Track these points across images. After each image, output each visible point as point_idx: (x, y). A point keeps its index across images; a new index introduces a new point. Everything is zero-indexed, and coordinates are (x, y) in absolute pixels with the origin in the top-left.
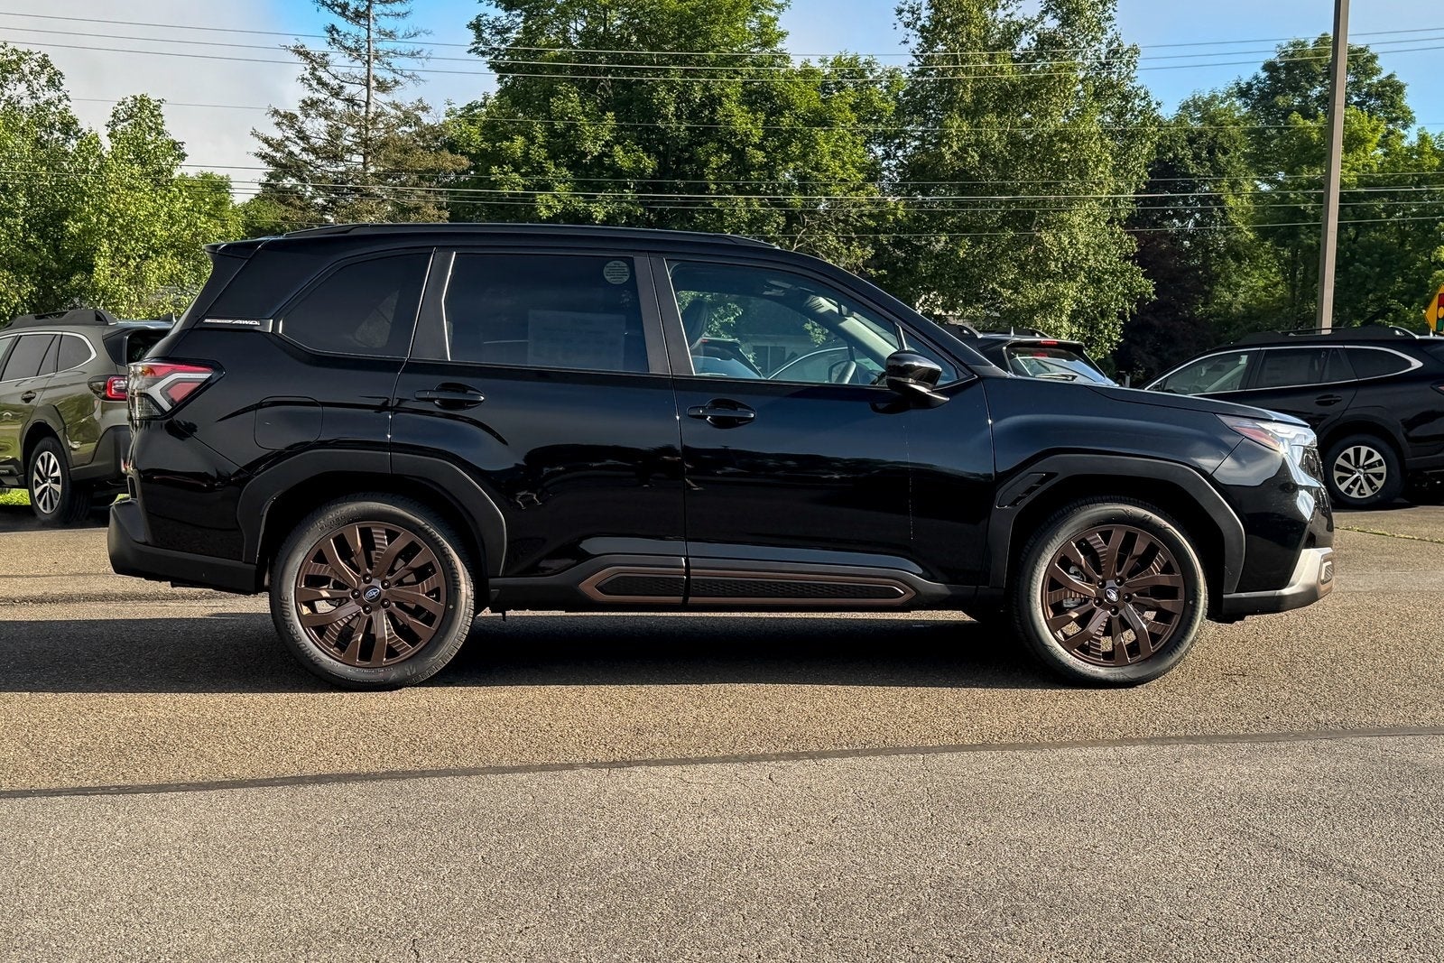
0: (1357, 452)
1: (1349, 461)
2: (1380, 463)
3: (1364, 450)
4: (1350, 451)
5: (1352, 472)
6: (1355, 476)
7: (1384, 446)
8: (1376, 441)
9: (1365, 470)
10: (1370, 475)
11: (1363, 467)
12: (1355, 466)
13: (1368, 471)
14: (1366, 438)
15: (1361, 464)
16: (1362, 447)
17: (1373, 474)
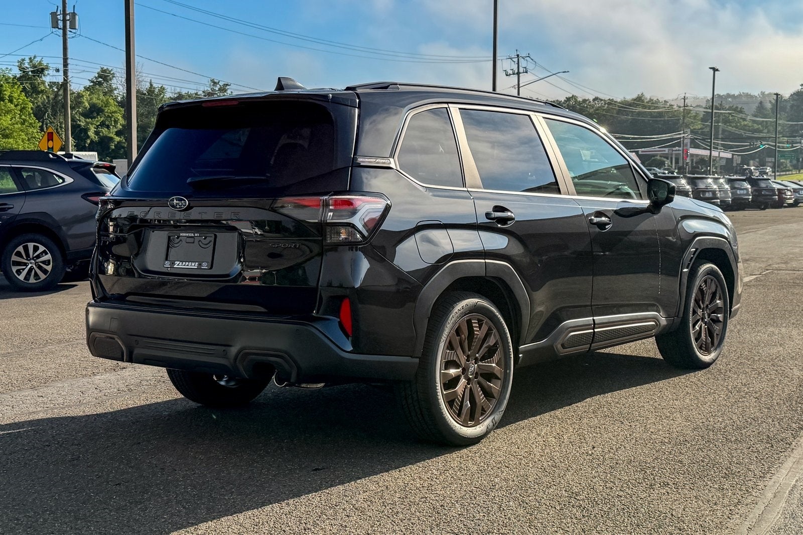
0: (26, 249)
1: (21, 256)
2: (45, 252)
3: (31, 245)
4: (20, 249)
5: (26, 264)
6: (29, 267)
7: (44, 239)
8: (38, 237)
9: (35, 260)
10: (40, 263)
11: (33, 259)
12: (27, 260)
13: (38, 261)
14: (30, 236)
15: (31, 257)
16: (28, 244)
17: (40, 262)
